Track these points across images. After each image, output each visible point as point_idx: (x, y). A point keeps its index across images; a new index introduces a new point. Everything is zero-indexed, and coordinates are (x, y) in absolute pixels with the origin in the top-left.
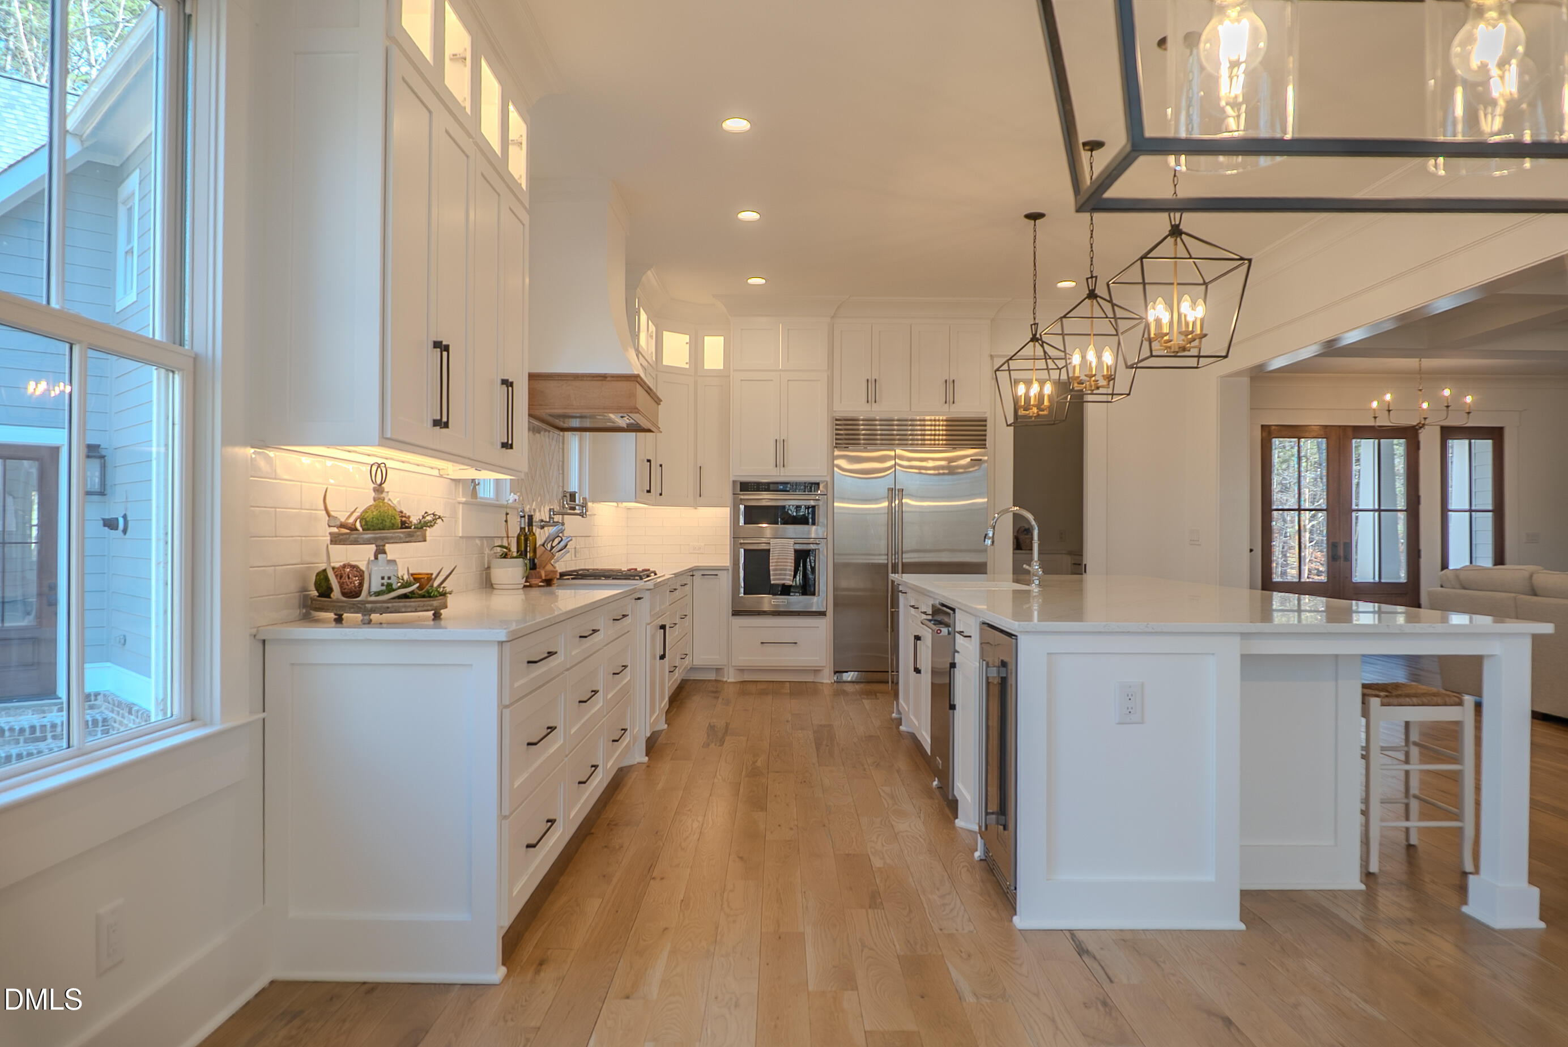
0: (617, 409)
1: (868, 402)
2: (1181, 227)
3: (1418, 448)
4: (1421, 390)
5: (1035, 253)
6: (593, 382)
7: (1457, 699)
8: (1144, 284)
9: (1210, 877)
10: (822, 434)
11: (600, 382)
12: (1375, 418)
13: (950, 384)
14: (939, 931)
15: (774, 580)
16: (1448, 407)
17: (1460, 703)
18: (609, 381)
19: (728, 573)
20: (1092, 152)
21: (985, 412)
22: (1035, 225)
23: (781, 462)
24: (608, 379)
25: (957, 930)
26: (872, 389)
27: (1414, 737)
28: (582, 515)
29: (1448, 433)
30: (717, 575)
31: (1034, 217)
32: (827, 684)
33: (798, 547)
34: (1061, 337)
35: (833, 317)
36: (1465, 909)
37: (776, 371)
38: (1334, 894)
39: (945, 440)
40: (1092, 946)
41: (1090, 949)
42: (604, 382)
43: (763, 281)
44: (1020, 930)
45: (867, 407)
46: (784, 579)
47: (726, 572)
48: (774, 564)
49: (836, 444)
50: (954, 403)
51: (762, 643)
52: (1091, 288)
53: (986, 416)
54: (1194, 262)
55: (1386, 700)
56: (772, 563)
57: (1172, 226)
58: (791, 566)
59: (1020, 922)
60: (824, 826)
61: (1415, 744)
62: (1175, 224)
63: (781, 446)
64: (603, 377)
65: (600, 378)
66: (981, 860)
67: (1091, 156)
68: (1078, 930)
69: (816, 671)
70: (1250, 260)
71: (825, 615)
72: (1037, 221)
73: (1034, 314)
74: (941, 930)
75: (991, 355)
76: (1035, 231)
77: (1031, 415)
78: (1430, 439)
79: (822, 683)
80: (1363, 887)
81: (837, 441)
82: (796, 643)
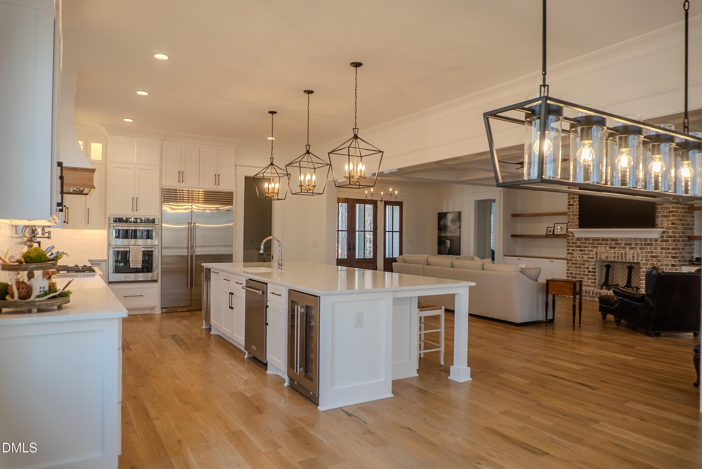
0: (83, 186)
1: (179, 182)
2: (358, 136)
3: (377, 208)
4: (382, 188)
5: (272, 128)
6: (69, 171)
7: (440, 307)
8: (349, 155)
9: (383, 380)
10: (157, 196)
11: (73, 171)
12: (366, 197)
13: (217, 176)
14: (294, 418)
15: (132, 266)
16: (391, 195)
17: (441, 309)
18: (78, 171)
19: (106, 263)
20: (309, 94)
21: (232, 190)
22: (273, 116)
23: (135, 208)
24: (78, 170)
25: (300, 416)
26: (181, 176)
27: (423, 321)
28: (49, 238)
29: (387, 203)
30: (100, 264)
31: (273, 113)
32: (158, 314)
33: (143, 249)
34: (299, 168)
35: (162, 141)
36: (449, 377)
37: (134, 164)
38: (410, 378)
39: (204, 200)
40: (351, 412)
41: (351, 413)
42: (75, 171)
43: (132, 121)
44: (323, 411)
45: (178, 184)
46: (137, 265)
47: (104, 262)
48: (132, 258)
49: (163, 201)
50: (219, 184)
51: (124, 297)
52: (307, 149)
53: (232, 191)
54: (360, 150)
55: (421, 309)
56: (131, 257)
57: (354, 135)
58: (141, 259)
59: (321, 408)
60: (212, 382)
61: (423, 323)
62: (356, 134)
63: (135, 201)
64: (76, 169)
65: (73, 170)
66: (288, 386)
67: (309, 96)
68: (344, 407)
69: (152, 309)
70: (383, 152)
71: (157, 282)
72: (274, 115)
73: (272, 154)
74: (294, 417)
75: (235, 165)
76: (273, 119)
77: (270, 196)
78: (380, 205)
79: (156, 314)
80: (418, 375)
81: (164, 200)
82: (142, 296)
